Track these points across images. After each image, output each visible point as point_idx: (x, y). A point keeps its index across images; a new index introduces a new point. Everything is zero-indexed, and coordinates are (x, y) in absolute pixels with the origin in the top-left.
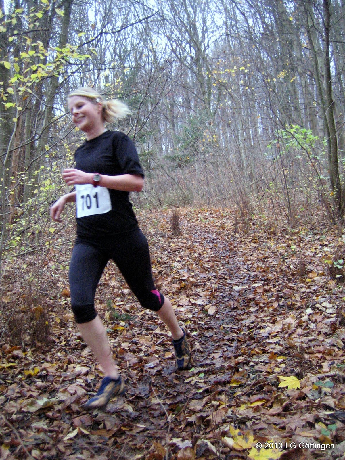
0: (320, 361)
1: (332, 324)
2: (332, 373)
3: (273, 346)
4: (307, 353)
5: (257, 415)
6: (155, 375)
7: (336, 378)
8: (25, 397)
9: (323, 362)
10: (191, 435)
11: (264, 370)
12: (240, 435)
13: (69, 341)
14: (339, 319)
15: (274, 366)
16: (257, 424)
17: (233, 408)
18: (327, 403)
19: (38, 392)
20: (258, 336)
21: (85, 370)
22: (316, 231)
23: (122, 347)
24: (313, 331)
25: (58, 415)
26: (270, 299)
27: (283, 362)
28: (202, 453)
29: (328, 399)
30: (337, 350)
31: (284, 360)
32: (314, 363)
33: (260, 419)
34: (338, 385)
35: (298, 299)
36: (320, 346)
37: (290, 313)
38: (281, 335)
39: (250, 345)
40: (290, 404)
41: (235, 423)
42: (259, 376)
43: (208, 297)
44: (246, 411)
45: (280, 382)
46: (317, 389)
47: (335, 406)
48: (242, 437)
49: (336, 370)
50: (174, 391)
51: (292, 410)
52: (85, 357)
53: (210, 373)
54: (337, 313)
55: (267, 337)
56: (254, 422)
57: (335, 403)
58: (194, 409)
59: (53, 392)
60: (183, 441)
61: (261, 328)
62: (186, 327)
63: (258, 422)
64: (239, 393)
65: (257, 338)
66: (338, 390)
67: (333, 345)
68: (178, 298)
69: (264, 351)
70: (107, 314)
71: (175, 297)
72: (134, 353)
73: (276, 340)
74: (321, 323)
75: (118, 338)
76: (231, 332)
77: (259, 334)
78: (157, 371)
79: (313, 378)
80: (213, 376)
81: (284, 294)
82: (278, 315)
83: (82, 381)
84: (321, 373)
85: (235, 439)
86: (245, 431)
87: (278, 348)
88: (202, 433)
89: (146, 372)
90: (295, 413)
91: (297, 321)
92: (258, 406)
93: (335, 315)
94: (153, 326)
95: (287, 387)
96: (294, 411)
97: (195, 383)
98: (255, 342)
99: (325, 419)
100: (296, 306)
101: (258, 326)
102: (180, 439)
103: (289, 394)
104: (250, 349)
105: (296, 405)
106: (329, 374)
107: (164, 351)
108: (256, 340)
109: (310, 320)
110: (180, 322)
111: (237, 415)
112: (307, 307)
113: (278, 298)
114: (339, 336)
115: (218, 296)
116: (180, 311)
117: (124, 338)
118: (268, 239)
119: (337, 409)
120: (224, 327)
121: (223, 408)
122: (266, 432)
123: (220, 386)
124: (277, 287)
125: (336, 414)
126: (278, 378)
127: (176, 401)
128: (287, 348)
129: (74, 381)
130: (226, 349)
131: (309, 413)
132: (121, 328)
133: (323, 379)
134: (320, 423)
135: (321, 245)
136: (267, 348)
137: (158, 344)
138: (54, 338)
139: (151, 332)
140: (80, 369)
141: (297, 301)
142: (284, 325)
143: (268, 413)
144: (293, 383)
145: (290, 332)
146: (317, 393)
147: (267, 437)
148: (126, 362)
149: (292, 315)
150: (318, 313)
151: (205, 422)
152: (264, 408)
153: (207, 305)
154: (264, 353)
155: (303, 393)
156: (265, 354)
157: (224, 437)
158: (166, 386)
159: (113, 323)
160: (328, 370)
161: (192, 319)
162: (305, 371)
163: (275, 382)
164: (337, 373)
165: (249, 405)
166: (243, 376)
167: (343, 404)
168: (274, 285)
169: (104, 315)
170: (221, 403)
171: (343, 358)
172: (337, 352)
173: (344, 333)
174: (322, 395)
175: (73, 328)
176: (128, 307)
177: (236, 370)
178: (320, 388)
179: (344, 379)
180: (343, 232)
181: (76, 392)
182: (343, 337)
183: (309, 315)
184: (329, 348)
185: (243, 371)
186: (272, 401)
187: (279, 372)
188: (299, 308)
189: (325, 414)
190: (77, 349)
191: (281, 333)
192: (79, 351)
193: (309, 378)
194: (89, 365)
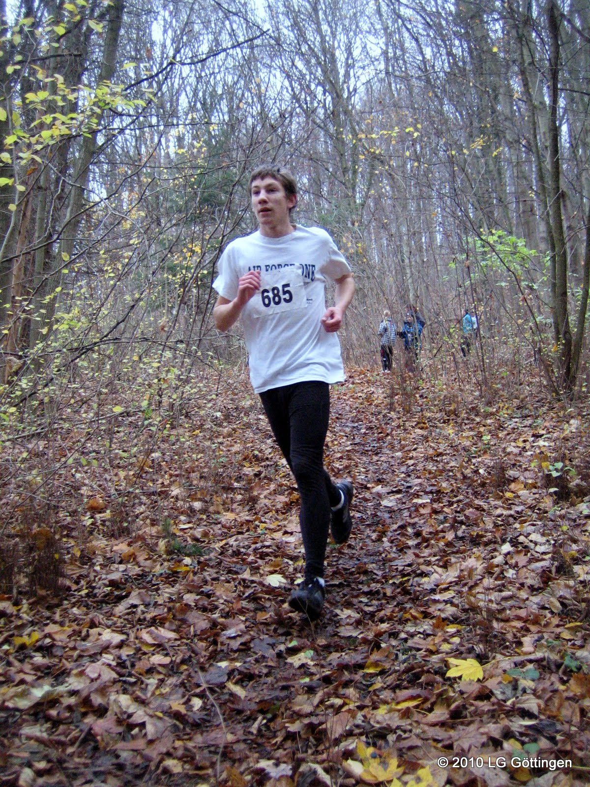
0: (518, 635)
1: (544, 572)
2: (539, 655)
3: (441, 606)
4: (497, 620)
5: (405, 723)
6: (239, 650)
7: (545, 663)
8: (13, 682)
9: (524, 636)
10: (291, 755)
11: (424, 647)
12: (374, 756)
13: (94, 588)
14: (556, 563)
15: (440, 640)
16: (405, 739)
17: (366, 710)
18: (525, 706)
19: (35, 675)
20: (417, 588)
21: (117, 638)
22: (527, 411)
23: (184, 602)
24: (510, 582)
25: (68, 714)
26: (442, 526)
27: (458, 633)
28: (306, 785)
29: (528, 700)
30: (549, 615)
31: (458, 631)
32: (509, 636)
33: (410, 731)
34: (548, 676)
35: (490, 526)
36: (520, 608)
37: (475, 550)
38: (456, 588)
39: (403, 604)
40: (464, 707)
41: (367, 737)
42: (414, 657)
44: (387, 717)
45: (447, 666)
46: (510, 682)
47: (540, 713)
48: (378, 760)
49: (545, 650)
51: (466, 717)
52: (120, 617)
53: (332, 650)
54: (554, 553)
55: (433, 591)
56: (400, 736)
57: (539, 706)
58: (300, 710)
59: (60, 675)
60: (277, 765)
61: (423, 574)
62: (295, 569)
63: (407, 735)
64: (378, 686)
65: (415, 592)
67: (544, 608)
68: (285, 519)
69: (426, 615)
70: (162, 544)
71: (280, 517)
72: (203, 611)
73: (447, 595)
74: (525, 570)
75: (177, 586)
76: (372, 579)
77: (419, 585)
78: (242, 644)
79: (505, 662)
80: (334, 657)
81: (467, 517)
82: (453, 553)
83: (110, 657)
84: (519, 655)
85: (365, 764)
86: (383, 750)
87: (450, 610)
88: (310, 751)
89: (222, 644)
90: (471, 723)
91: (485, 565)
92: (408, 708)
93: (550, 555)
94: (238, 566)
95: (460, 678)
96: (469, 719)
98: (411, 599)
99: (522, 734)
100: (485, 539)
101: (418, 572)
102: (273, 761)
103: (464, 689)
104: (401, 610)
105: (473, 708)
106: (532, 657)
107: (256, 610)
108: (412, 596)
109: (506, 563)
110: (286, 560)
111: (372, 722)
112: (504, 541)
113: (455, 524)
114: (553, 592)
116: (286, 543)
117: (188, 585)
118: (444, 422)
119: (542, 717)
121: (349, 711)
122: (419, 753)
123: (346, 673)
124: (455, 505)
125: (540, 726)
126: (447, 661)
127: (270, 696)
128: (465, 611)
129: (99, 657)
131: (495, 723)
132: (184, 569)
133: (522, 664)
134: (512, 741)
135: (533, 436)
136: (431, 610)
137: (247, 597)
138: (68, 583)
139: (235, 576)
140: (109, 636)
141: (486, 531)
142: (462, 571)
143: (424, 720)
144: (472, 670)
145: (471, 583)
146: (510, 688)
147: (420, 762)
148: (190, 626)
149: (478, 553)
150: (520, 552)
151: (317, 733)
152: (419, 712)
154: (425, 617)
155: (485, 687)
156: (427, 620)
157: (347, 759)
159: (172, 559)
160: (531, 649)
162: (492, 650)
163: (439, 668)
164: (546, 655)
165: (393, 706)
166: (387, 656)
167: (554, 709)
168: (449, 501)
169: (157, 544)
170: (347, 701)
171: (558, 630)
172: (550, 619)
173: (562, 588)
174: (519, 693)
175: (103, 566)
176: (198, 533)
177: (376, 645)
178: (516, 681)
179: (559, 666)
180: (573, 414)
181: (100, 675)
182: (561, 593)
183: (507, 554)
184: (537, 612)
185: (388, 647)
186: (433, 700)
187: (448, 650)
188: (489, 542)
189: (521, 725)
190: (107, 603)
191: (457, 583)
192: (110, 606)
193: (498, 662)
194: (125, 630)
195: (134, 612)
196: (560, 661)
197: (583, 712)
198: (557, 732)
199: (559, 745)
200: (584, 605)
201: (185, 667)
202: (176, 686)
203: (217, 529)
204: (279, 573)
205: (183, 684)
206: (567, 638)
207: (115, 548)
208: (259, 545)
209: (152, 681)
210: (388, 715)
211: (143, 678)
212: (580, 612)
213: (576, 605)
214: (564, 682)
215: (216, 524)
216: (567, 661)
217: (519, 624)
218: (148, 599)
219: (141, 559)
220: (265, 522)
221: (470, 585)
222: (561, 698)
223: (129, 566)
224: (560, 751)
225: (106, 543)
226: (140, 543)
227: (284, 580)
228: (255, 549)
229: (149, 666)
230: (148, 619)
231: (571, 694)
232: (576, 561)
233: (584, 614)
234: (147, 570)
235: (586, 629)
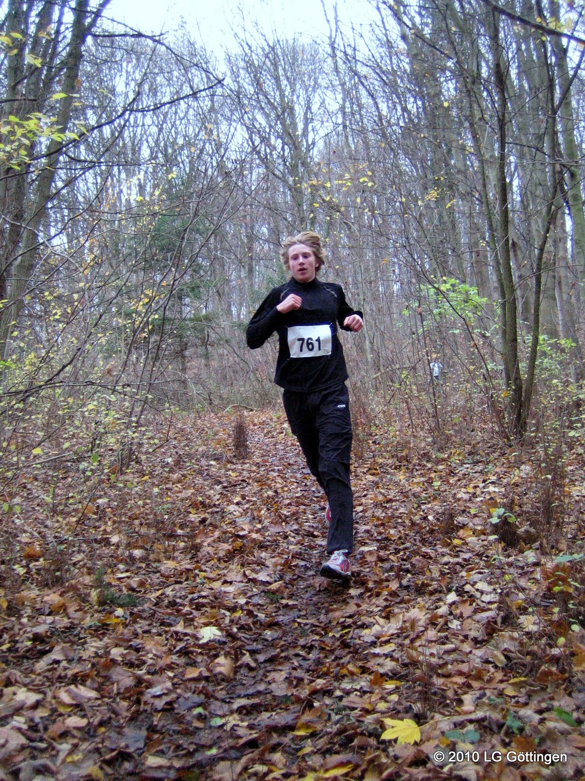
0: (460, 691)
1: (489, 622)
2: (480, 714)
3: (381, 660)
4: (439, 675)
6: (163, 710)
7: (486, 723)
9: (465, 693)
11: (360, 706)
13: (17, 642)
14: (502, 614)
15: (378, 697)
17: (292, 779)
18: (463, 773)
20: (358, 641)
21: (33, 698)
22: (478, 457)
23: (111, 657)
24: (454, 634)
26: (386, 574)
27: (396, 690)
29: (465, 766)
30: (492, 670)
31: (397, 688)
32: (450, 694)
34: (488, 738)
35: (436, 574)
36: (463, 662)
37: (419, 599)
38: (396, 641)
39: (341, 658)
40: (397, 775)
42: (348, 715)
43: (279, 568)
45: (383, 728)
46: (448, 745)
49: (486, 708)
50: (192, 743)
52: (39, 674)
53: (262, 709)
54: (500, 602)
55: (373, 644)
57: (477, 773)
61: (364, 626)
62: (232, 621)
64: (308, 750)
65: (355, 645)
66: (487, 747)
67: (487, 662)
68: (226, 568)
69: (364, 670)
70: (94, 594)
71: (222, 565)
72: (130, 667)
73: (387, 649)
74: (469, 620)
75: (106, 639)
76: (312, 632)
77: (360, 637)
78: (167, 703)
79: (443, 722)
80: (264, 717)
81: (413, 565)
82: (397, 603)
83: (22, 719)
84: (460, 714)
87: (389, 665)
89: (146, 703)
91: (428, 616)
92: (336, 777)
93: (496, 605)
94: (172, 617)
95: (396, 740)
97: (232, 728)
98: (350, 652)
100: (430, 588)
101: (359, 623)
103: (399, 753)
104: (338, 665)
105: (407, 776)
106: (473, 716)
107: (187, 664)
108: (352, 649)
109: (451, 614)
110: (223, 611)
112: (449, 590)
113: (400, 572)
114: (497, 644)
115: (295, 566)
116: (225, 592)
117: (117, 638)
118: (396, 468)
120: (299, 624)
123: (275, 735)
124: (402, 553)
126: (382, 722)
127: (191, 761)
128: (405, 665)
129: (9, 720)
130: (296, 664)
132: (113, 621)
133: (460, 725)
135: (484, 481)
136: (369, 665)
137: (178, 652)
139: (167, 629)
140: (25, 697)
141: (432, 580)
142: (404, 622)
144: (408, 732)
145: (413, 635)
148: (113, 684)
149: (422, 603)
150: (466, 600)
153: (275, 581)
154: (363, 673)
155: (421, 751)
156: (365, 675)
158: (178, 732)
159: (104, 610)
160: (472, 708)
161: (246, 607)
162: (432, 709)
163: (375, 729)
164: (488, 714)
165: (321, 774)
166: (320, 717)
167: (494, 776)
168: (395, 549)
169: (89, 595)
170: (272, 768)
171: (502, 686)
172: (493, 674)
173: (507, 640)
175: (30, 618)
176: (134, 582)
177: (309, 705)
178: (454, 744)
179: (501, 726)
180: (524, 460)
181: (7, 741)
182: (506, 646)
183: (451, 605)
184: (480, 666)
185: (321, 706)
186: (363, 767)
187: (384, 709)
188: (436, 591)
190: (28, 658)
191: (398, 636)
192: (31, 662)
193: (437, 722)
194: (43, 689)
195: (55, 669)
196: (502, 721)
200: (528, 658)
201: (103, 729)
202: (90, 752)
203: (156, 578)
204: (214, 625)
205: (97, 750)
206: (512, 694)
207: (46, 598)
208: (195, 595)
209: (65, 747)
211: (55, 744)
212: (524, 665)
213: (521, 659)
214: (505, 745)
215: (155, 573)
216: (509, 722)
217: (460, 680)
218: (71, 654)
219: (71, 610)
220: (205, 571)
221: (411, 637)
223: (57, 618)
225: (38, 593)
226: (70, 594)
227: (218, 633)
228: (192, 600)
229: (63, 730)
230: (69, 676)
232: (523, 610)
233: (529, 668)
234: (76, 622)
235: (532, 685)
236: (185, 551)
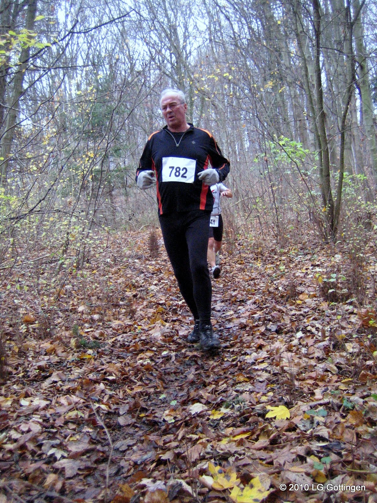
0: (311, 388)
1: (325, 348)
2: (326, 400)
3: (259, 373)
4: (297, 380)
5: (240, 449)
7: (330, 405)
9: (315, 389)
10: (164, 475)
12: (220, 472)
13: (28, 371)
14: (332, 343)
16: (240, 459)
17: (213, 442)
18: (320, 433)
20: (243, 363)
21: (44, 403)
22: (307, 251)
23: (89, 378)
25: (9, 455)
26: (256, 323)
27: (272, 390)
28: (175, 494)
29: (321, 429)
30: (330, 375)
31: (272, 388)
32: (306, 390)
33: (244, 454)
34: (333, 414)
35: (289, 321)
36: (312, 371)
37: (279, 337)
38: (268, 361)
39: (234, 373)
40: (279, 436)
41: (215, 460)
44: (228, 446)
45: (267, 412)
46: (308, 419)
47: (329, 437)
48: (223, 475)
49: (330, 397)
51: (281, 443)
52: (45, 390)
54: (331, 336)
55: (254, 364)
56: (237, 458)
57: (329, 433)
58: (169, 446)
59: (4, 430)
61: (246, 354)
63: (242, 457)
65: (242, 365)
66: (333, 419)
67: (327, 371)
68: (154, 323)
69: (250, 379)
70: (73, 342)
73: (263, 366)
74: (312, 348)
75: (84, 368)
76: (213, 358)
77: (244, 360)
79: (304, 406)
81: (273, 317)
83: (39, 416)
84: (313, 401)
85: (215, 477)
86: (226, 468)
87: (265, 376)
88: (176, 472)
90: (284, 446)
91: (286, 346)
92: (242, 439)
93: (328, 338)
94: (124, 353)
95: (275, 418)
96: (283, 444)
98: (239, 370)
99: (318, 452)
100: (285, 330)
101: (243, 352)
102: (151, 479)
103: (278, 425)
105: (285, 437)
106: (322, 402)
108: (240, 367)
109: (300, 344)
111: (218, 450)
112: (298, 331)
113: (266, 321)
114: (332, 360)
117: (91, 367)
118: (255, 260)
119: (330, 440)
121: (201, 443)
122: (251, 469)
124: (265, 310)
125: (331, 446)
126: (265, 408)
128: (275, 375)
129: (31, 416)
131: (300, 446)
132: (88, 357)
133: (315, 407)
134: (312, 457)
135: (312, 265)
136: (253, 376)
138: (10, 369)
139: (122, 360)
140: (38, 402)
141: (286, 325)
142: (271, 350)
143: (253, 447)
144: (283, 412)
146: (309, 422)
149: (282, 339)
150: (309, 336)
151: (181, 459)
152: (249, 442)
155: (293, 423)
157: (202, 475)
159: (80, 351)
160: (321, 397)
162: (295, 399)
163: (262, 412)
164: (331, 400)
165: (232, 438)
167: (338, 435)
168: (261, 307)
169: (69, 342)
171: (337, 384)
172: (331, 377)
173: (338, 357)
174: (315, 425)
175: (34, 357)
176: (97, 334)
178: (313, 417)
179: (339, 407)
180: (337, 252)
182: (338, 361)
183: (300, 339)
184: (322, 373)
186: (258, 433)
187: (265, 401)
188: (288, 332)
189: (318, 446)
190: (36, 381)
191: (269, 358)
192: (39, 383)
193: (299, 406)
194: (49, 398)
195: (55, 386)
196: (340, 404)
197: (358, 435)
198: (342, 449)
199: (344, 458)
200: (353, 367)
203: (110, 331)
206: (344, 389)
207: (42, 346)
208: (137, 340)
210: (229, 444)
212: (350, 372)
213: (348, 368)
214: (344, 417)
215: (109, 328)
216: (345, 403)
218: (64, 378)
219: (59, 351)
220: (141, 325)
222: (343, 427)
223: (51, 356)
224: (345, 461)
225: (36, 343)
226: (58, 342)
230: (64, 390)
231: (349, 424)
232: (346, 340)
233: (353, 373)
234: (63, 359)
235: (356, 383)
236: (125, 314)
